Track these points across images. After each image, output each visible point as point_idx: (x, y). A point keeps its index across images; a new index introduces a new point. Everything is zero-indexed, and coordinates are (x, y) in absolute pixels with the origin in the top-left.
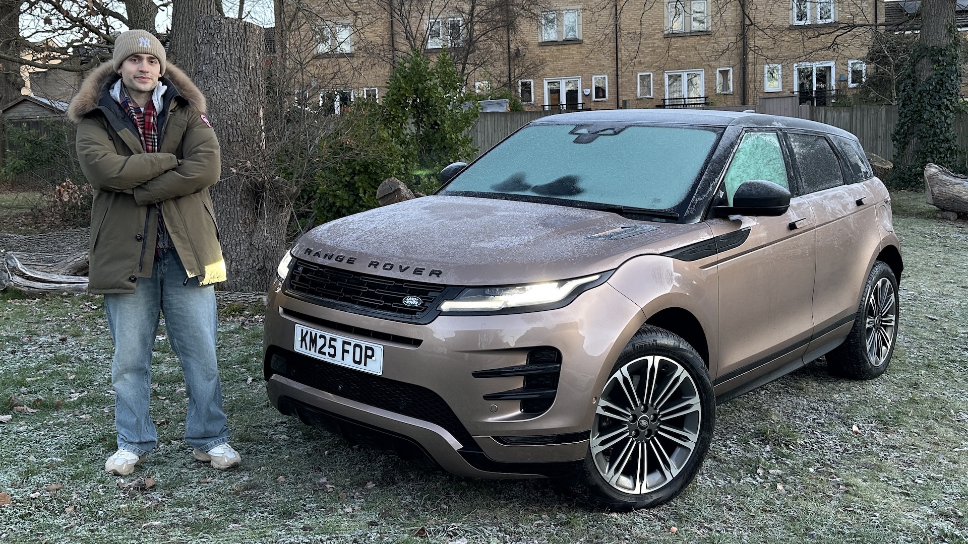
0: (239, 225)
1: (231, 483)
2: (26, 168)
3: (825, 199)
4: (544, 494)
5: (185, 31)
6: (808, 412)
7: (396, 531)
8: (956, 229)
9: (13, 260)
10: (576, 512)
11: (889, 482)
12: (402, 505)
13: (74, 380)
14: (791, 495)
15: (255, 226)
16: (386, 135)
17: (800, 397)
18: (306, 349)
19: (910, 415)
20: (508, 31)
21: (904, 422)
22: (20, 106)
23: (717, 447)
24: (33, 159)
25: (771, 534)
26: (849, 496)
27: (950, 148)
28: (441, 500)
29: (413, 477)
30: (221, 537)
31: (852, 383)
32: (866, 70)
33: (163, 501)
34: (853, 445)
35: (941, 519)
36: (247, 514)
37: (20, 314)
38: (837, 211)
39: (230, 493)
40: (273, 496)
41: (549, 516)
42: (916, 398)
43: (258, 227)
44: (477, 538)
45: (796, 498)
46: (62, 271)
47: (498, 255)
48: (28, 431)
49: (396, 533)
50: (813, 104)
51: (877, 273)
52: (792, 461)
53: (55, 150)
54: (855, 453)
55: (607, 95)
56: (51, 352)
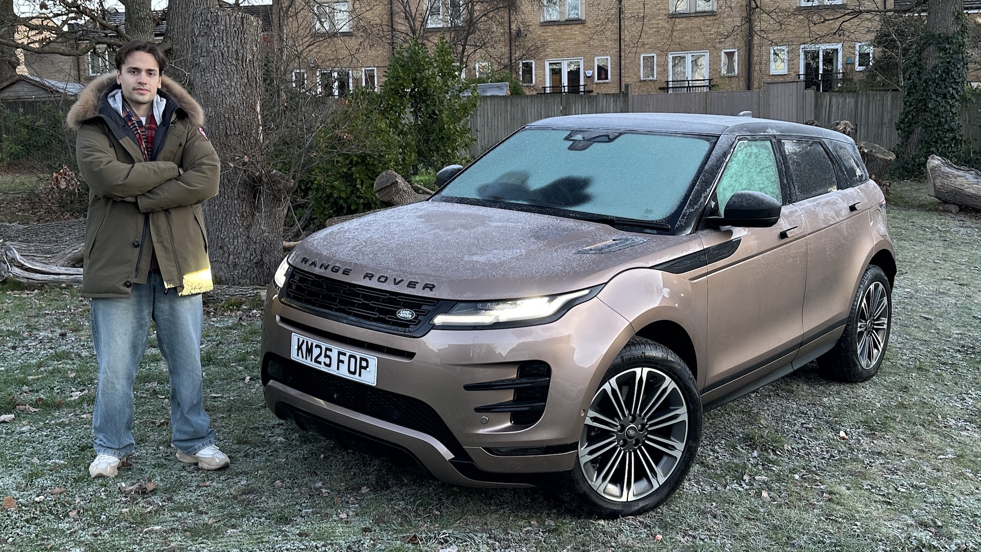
0: (237, 218)
1: (229, 487)
2: (23, 153)
3: (817, 206)
4: (533, 500)
5: (181, 15)
6: (797, 416)
7: (389, 537)
8: (957, 222)
9: (12, 251)
10: (564, 519)
11: (872, 490)
12: (395, 510)
13: (75, 378)
14: (776, 503)
15: (253, 219)
16: (383, 126)
17: (790, 401)
18: (303, 357)
19: (898, 420)
20: (510, 11)
21: (891, 427)
22: (15, 86)
23: (706, 451)
24: (29, 145)
25: (754, 543)
26: (832, 505)
27: (954, 138)
28: (433, 506)
29: (406, 482)
30: (220, 543)
31: (842, 386)
32: (874, 54)
33: (163, 506)
34: (839, 451)
35: (920, 529)
36: (245, 519)
37: (20, 307)
38: (830, 218)
39: (229, 498)
40: (270, 501)
41: (538, 522)
42: (905, 403)
43: (255, 220)
44: (467, 545)
45: (780, 506)
46: (61, 262)
47: (491, 269)
48: (31, 431)
49: (390, 540)
50: (818, 89)
51: (870, 278)
52: (778, 468)
53: (52, 135)
54: (840, 460)
55: (609, 77)
56: (51, 348)
